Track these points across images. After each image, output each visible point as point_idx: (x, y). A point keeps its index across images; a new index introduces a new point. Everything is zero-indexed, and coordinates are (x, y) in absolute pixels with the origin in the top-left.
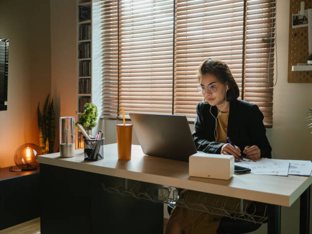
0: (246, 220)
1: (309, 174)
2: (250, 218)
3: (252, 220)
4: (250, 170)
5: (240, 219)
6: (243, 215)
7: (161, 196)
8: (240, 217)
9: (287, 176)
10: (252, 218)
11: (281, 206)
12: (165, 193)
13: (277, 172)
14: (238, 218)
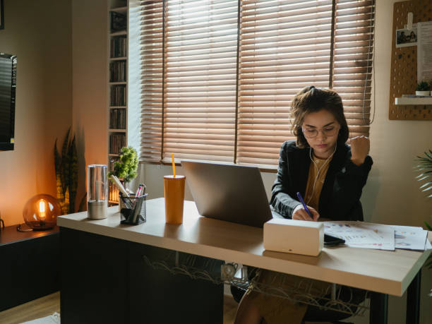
0: (340, 311)
1: (422, 248)
2: (346, 308)
3: (348, 311)
4: (344, 241)
5: (332, 309)
6: (335, 304)
7: (225, 275)
8: (332, 307)
9: (394, 251)
10: (348, 308)
11: (388, 295)
12: (229, 270)
13: (380, 245)
14: (329, 308)
